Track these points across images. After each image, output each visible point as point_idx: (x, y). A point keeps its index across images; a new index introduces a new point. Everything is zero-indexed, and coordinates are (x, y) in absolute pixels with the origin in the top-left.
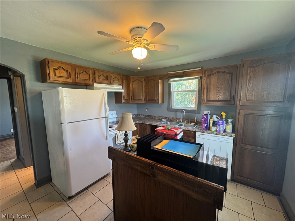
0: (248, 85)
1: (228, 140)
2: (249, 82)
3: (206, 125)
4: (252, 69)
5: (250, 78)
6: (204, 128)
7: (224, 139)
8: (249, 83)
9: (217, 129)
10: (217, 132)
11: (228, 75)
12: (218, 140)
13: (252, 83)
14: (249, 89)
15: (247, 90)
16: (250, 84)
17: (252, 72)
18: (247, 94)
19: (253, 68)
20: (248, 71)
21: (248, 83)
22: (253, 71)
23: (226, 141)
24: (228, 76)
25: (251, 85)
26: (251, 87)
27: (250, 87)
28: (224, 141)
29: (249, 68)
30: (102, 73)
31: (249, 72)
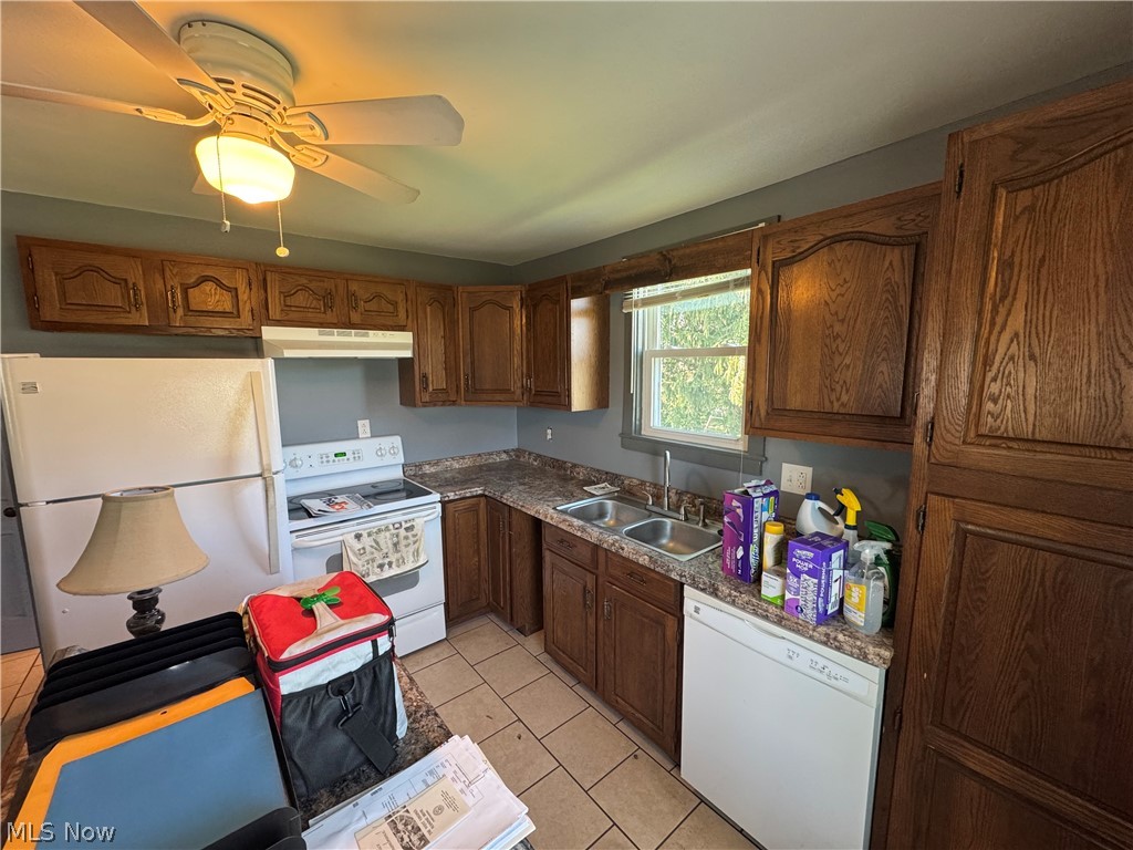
0: (993, 324)
1: (846, 680)
2: (1003, 298)
3: (740, 553)
4: (1025, 198)
5: (1006, 265)
6: (733, 567)
7: (822, 662)
8: (995, 310)
9: (788, 596)
10: (785, 615)
11: (894, 256)
12: (788, 662)
13: (1019, 304)
14: (1001, 351)
15: (986, 356)
16: (1002, 311)
17: (1024, 219)
18: (982, 387)
19: (1032, 187)
20: (991, 215)
21: (988, 307)
22: (1030, 209)
23: (833, 682)
24: (891, 263)
25: (1017, 321)
26: (1016, 335)
27: (1006, 337)
28: (824, 678)
29: (1002, 192)
30: (304, 281)
31: (1000, 219)
